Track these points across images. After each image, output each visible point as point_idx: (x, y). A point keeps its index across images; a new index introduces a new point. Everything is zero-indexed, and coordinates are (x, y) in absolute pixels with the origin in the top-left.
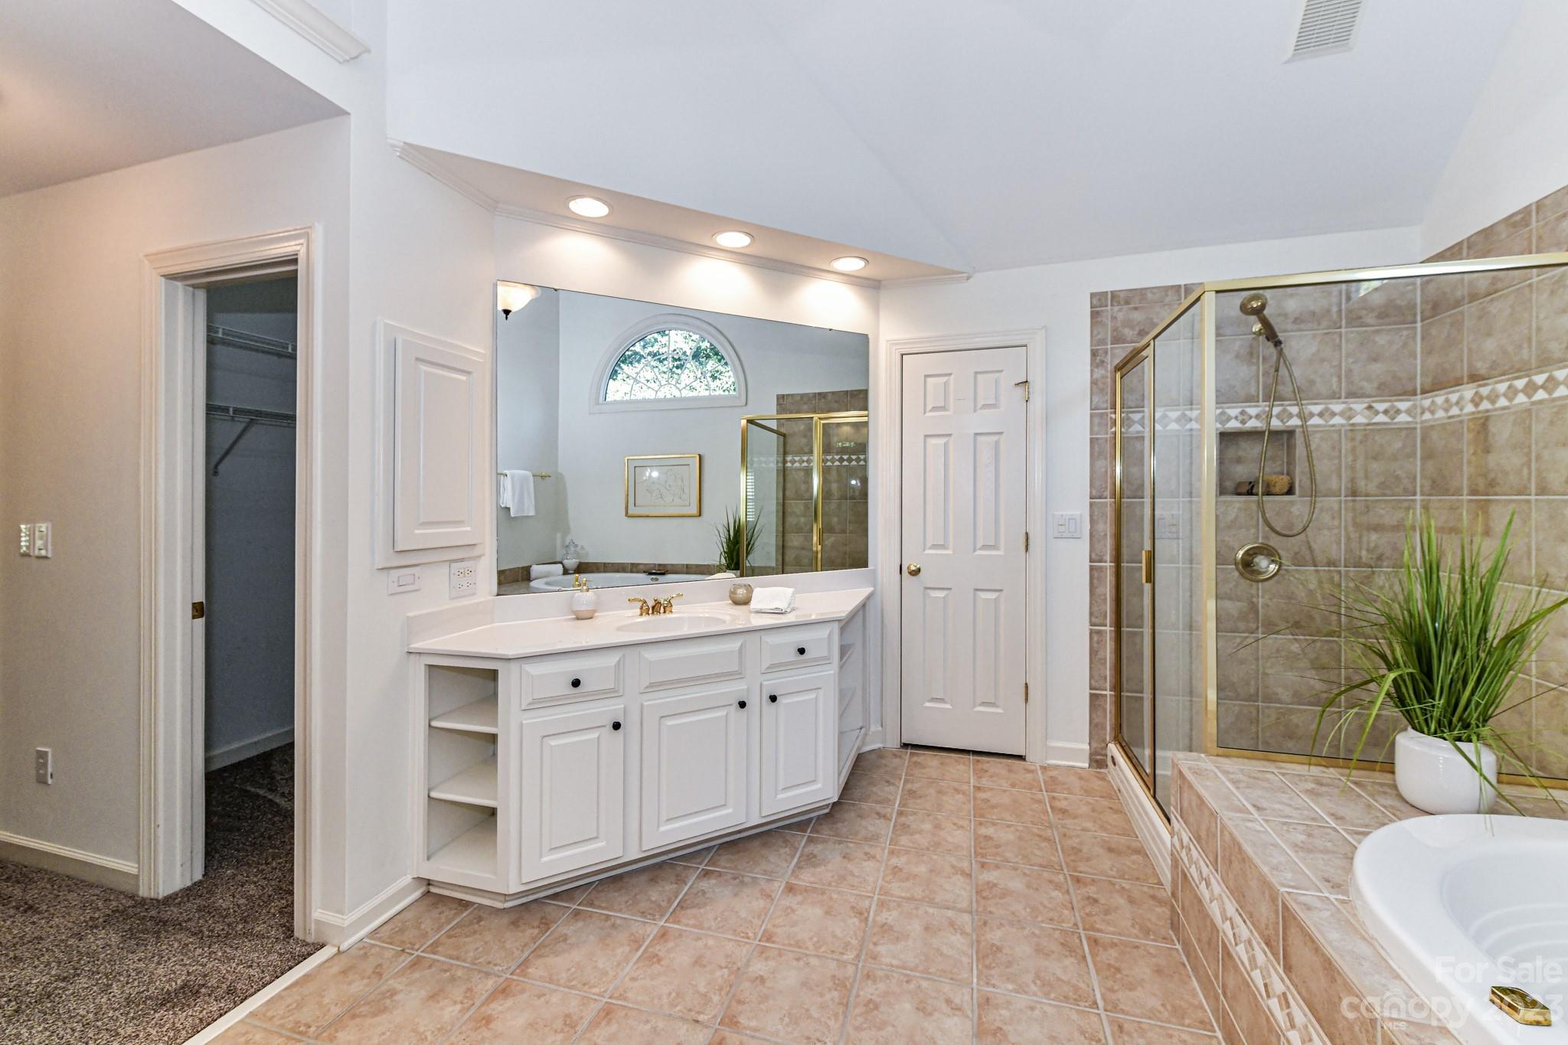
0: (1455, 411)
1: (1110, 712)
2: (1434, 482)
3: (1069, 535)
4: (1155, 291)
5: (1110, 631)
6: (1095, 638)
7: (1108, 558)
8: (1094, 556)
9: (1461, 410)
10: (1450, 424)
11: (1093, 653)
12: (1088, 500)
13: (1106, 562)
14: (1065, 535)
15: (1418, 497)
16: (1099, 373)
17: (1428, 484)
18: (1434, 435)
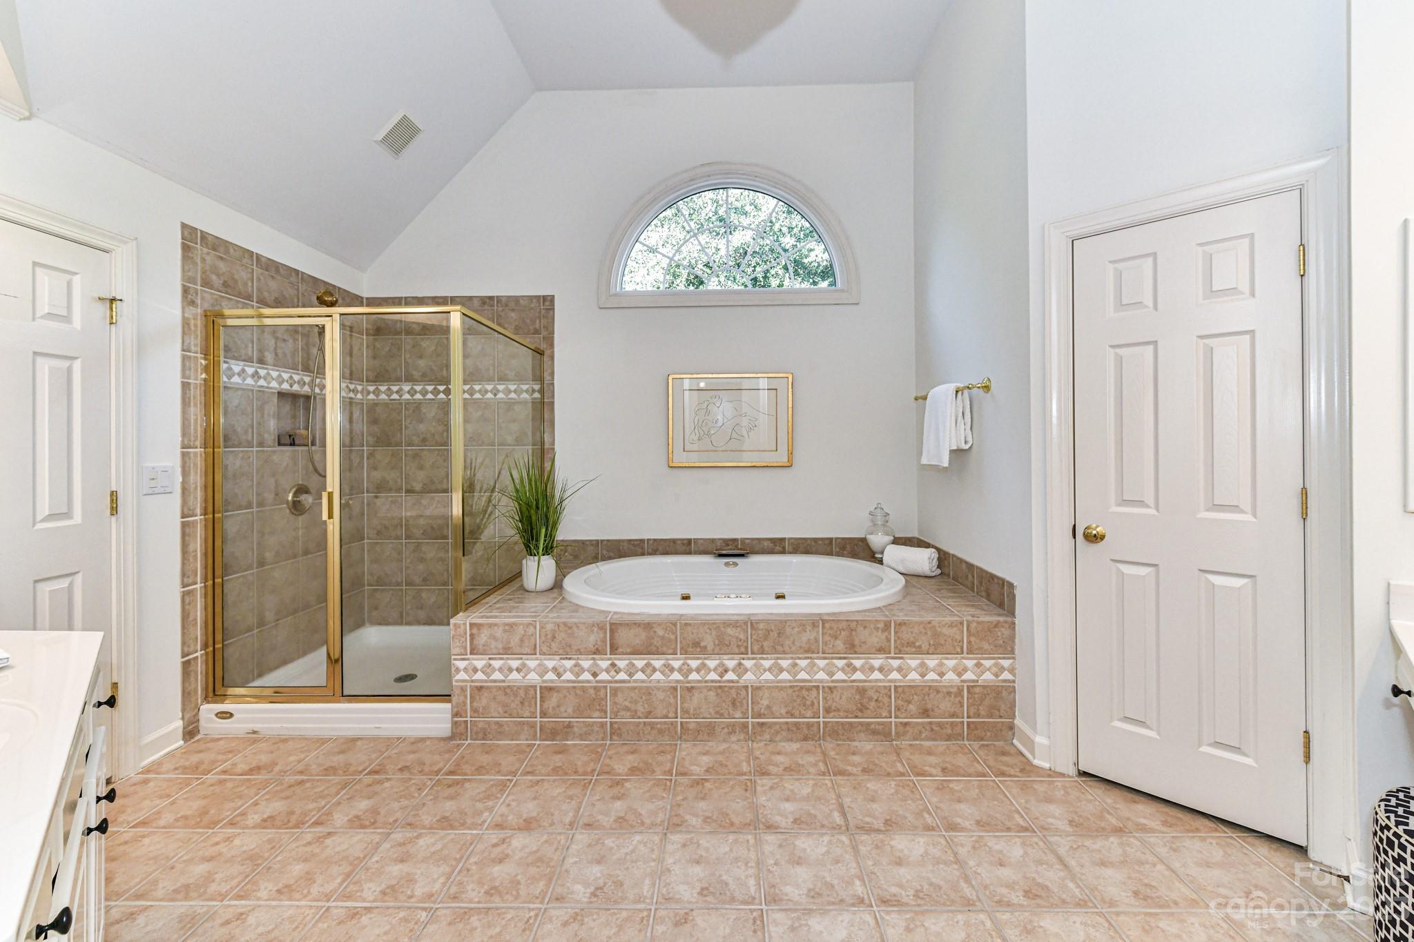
0: (395, 396)
1: (201, 673)
2: (378, 438)
3: (162, 490)
4: (236, 248)
5: (201, 588)
6: (187, 600)
7: (198, 511)
8: (186, 512)
9: (401, 396)
10: (392, 404)
11: (185, 616)
12: (178, 451)
13: (196, 516)
14: (156, 490)
15: (365, 448)
16: (191, 311)
17: (371, 440)
18: (379, 409)
